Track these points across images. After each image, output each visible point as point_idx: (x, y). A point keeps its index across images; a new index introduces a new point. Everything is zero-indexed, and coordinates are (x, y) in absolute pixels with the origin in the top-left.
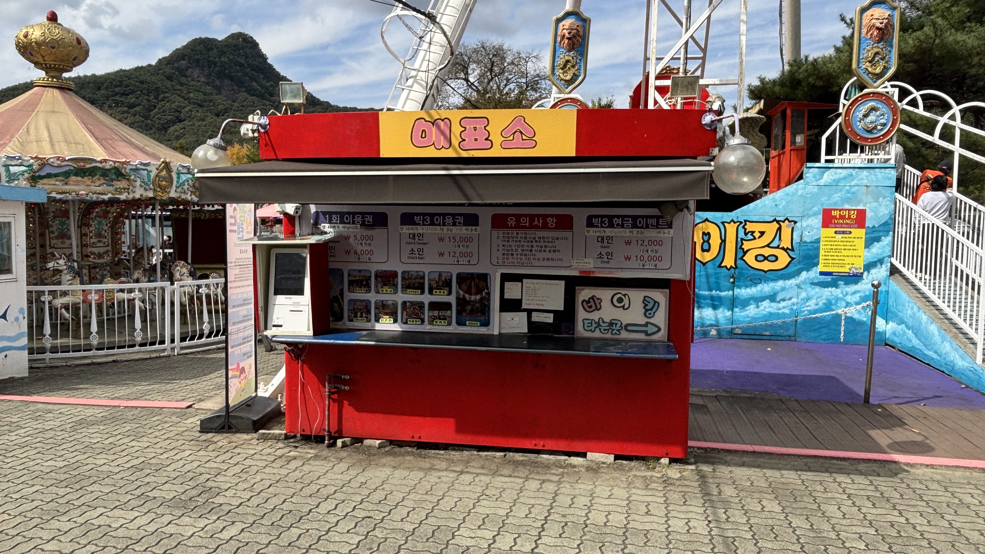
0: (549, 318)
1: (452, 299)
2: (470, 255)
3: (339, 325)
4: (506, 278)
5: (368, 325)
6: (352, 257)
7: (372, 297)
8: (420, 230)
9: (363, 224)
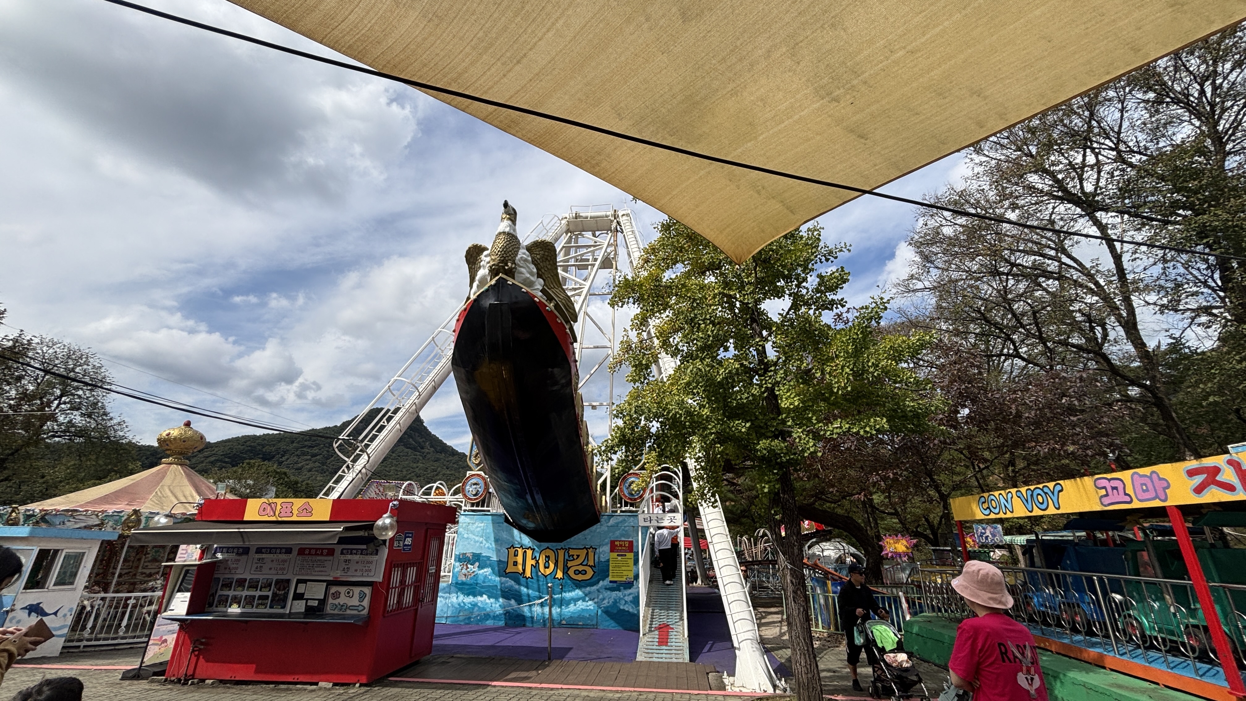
0: (315, 603)
1: (270, 594)
2: (284, 569)
3: (210, 609)
4: (299, 581)
5: (225, 609)
6: (227, 571)
7: (231, 593)
8: (264, 556)
9: (237, 554)
